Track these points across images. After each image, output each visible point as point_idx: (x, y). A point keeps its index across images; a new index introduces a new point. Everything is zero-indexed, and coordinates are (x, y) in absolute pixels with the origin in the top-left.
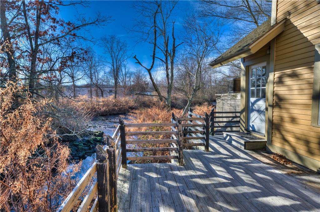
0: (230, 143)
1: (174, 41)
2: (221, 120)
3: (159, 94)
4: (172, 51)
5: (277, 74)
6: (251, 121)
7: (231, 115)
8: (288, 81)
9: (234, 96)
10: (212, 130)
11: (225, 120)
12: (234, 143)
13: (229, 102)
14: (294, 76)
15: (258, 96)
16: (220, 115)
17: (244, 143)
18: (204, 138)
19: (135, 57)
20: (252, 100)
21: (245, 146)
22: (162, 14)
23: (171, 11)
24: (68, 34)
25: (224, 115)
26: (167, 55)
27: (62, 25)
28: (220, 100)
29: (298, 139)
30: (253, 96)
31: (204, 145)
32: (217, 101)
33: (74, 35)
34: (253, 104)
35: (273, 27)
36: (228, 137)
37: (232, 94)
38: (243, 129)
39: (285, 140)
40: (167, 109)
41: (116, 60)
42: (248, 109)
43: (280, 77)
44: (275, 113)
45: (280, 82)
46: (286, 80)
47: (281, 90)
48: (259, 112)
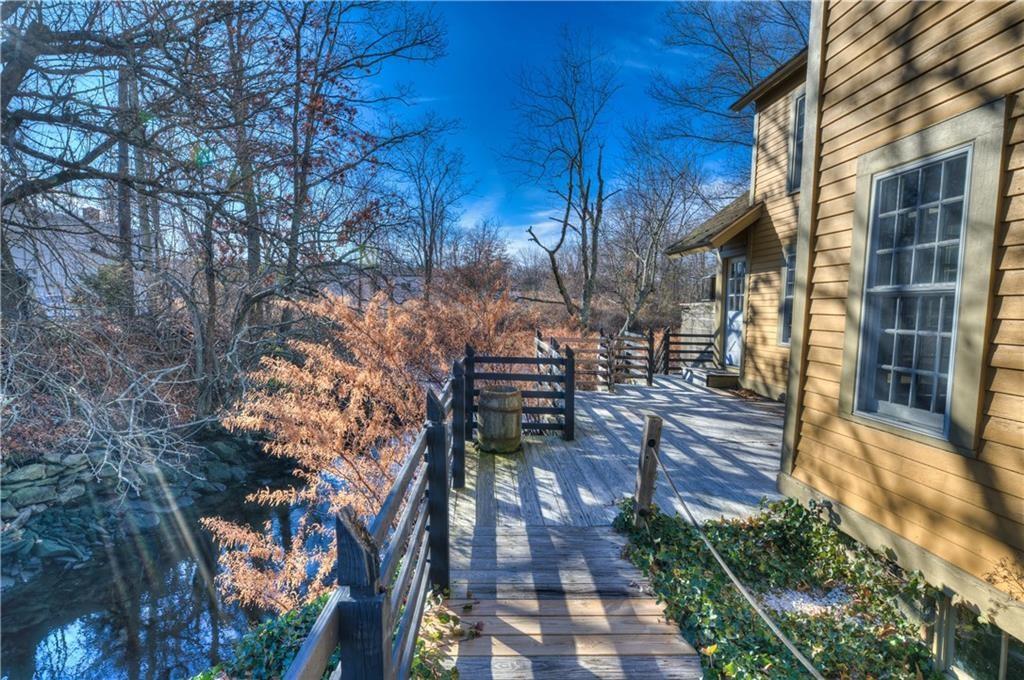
0: (690, 381)
1: (601, 187)
2: (688, 348)
3: (567, 299)
4: (595, 206)
5: (753, 277)
6: (728, 349)
7: (703, 340)
8: (763, 289)
9: (708, 307)
10: (666, 365)
11: (694, 348)
12: (695, 381)
13: (702, 319)
14: (767, 281)
15: (737, 309)
16: (689, 340)
17: (705, 377)
18: (645, 367)
19: (530, 231)
20: (731, 314)
21: (707, 381)
22: (576, 123)
23: (596, 114)
24: (363, 159)
25: (694, 340)
26: (585, 217)
27: (353, 141)
28: (688, 315)
29: (767, 364)
30: (731, 309)
31: (646, 377)
32: (684, 318)
33: (375, 161)
34: (732, 321)
35: (751, 208)
36: (689, 374)
37: (707, 304)
38: (716, 363)
39: (757, 369)
40: (581, 330)
41: (433, 202)
42: (725, 330)
43: (756, 282)
44: (749, 333)
45: (755, 289)
46: (761, 286)
47: (756, 300)
48: (738, 333)
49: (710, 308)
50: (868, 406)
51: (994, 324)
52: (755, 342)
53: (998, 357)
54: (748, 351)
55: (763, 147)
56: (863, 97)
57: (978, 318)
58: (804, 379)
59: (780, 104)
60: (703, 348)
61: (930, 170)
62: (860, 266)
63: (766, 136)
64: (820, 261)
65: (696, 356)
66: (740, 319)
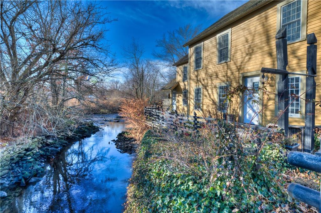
6: (173, 107)
7: (168, 106)
11: (166, 108)
13: (167, 102)
14: (180, 96)
15: (175, 100)
20: (173, 101)
25: (166, 106)
28: (164, 101)
29: (181, 109)
34: (174, 102)
35: (177, 83)
38: (171, 110)
39: (179, 110)
42: (172, 104)
43: (178, 96)
44: (177, 104)
45: (178, 97)
46: (179, 96)
47: (179, 99)
48: (175, 104)
49: (169, 100)
50: (195, 109)
51: (203, 101)
52: (178, 106)
53: (203, 103)
54: (177, 107)
55: (178, 73)
56: (194, 80)
57: (202, 101)
58: (190, 107)
59: (181, 67)
60: (168, 108)
61: (199, 89)
62: (194, 96)
63: (179, 71)
64: (191, 95)
65: (166, 109)
66: (175, 102)
